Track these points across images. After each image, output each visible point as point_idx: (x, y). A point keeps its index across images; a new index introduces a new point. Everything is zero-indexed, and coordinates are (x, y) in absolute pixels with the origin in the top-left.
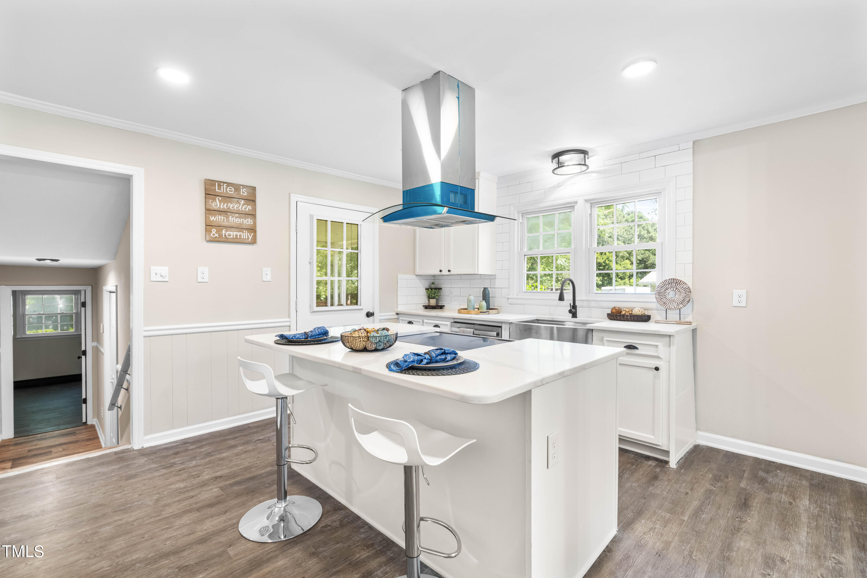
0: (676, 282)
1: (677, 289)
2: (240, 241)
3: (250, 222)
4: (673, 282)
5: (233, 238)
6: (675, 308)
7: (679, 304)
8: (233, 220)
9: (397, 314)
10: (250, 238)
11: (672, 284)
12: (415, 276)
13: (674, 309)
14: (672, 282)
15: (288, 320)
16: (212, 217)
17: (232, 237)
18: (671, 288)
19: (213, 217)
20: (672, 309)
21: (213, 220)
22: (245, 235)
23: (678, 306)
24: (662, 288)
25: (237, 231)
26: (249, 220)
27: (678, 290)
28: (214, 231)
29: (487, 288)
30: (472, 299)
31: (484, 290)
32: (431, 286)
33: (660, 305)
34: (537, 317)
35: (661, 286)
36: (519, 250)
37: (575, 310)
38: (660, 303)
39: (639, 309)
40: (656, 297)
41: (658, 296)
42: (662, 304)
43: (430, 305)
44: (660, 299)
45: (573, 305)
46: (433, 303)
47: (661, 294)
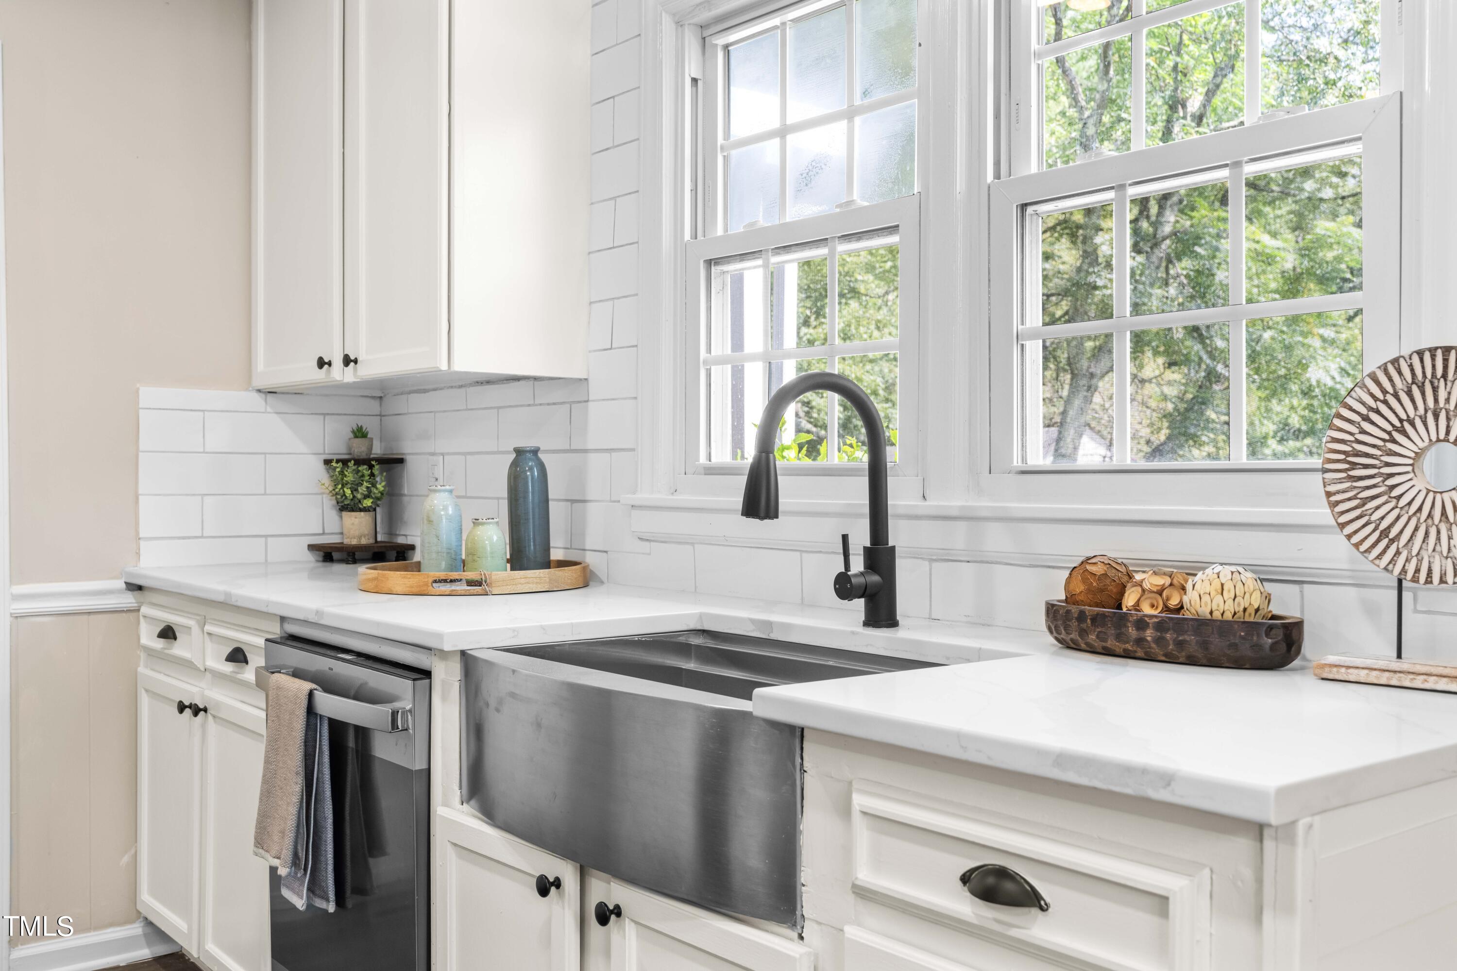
9: (132, 586)
11: (1432, 387)
12: (257, 395)
14: (1436, 369)
18: (1430, 414)
24: (1366, 419)
29: (535, 452)
30: (445, 508)
31: (515, 464)
32: (350, 448)
33: (1357, 546)
34: (701, 616)
35: (1363, 403)
36: (687, 236)
37: (875, 578)
38: (1356, 532)
39: (1236, 575)
40: (1332, 488)
41: (1340, 481)
42: (1366, 538)
43: (346, 541)
44: (1355, 503)
45: (868, 544)
46: (357, 533)
47: (1366, 466)
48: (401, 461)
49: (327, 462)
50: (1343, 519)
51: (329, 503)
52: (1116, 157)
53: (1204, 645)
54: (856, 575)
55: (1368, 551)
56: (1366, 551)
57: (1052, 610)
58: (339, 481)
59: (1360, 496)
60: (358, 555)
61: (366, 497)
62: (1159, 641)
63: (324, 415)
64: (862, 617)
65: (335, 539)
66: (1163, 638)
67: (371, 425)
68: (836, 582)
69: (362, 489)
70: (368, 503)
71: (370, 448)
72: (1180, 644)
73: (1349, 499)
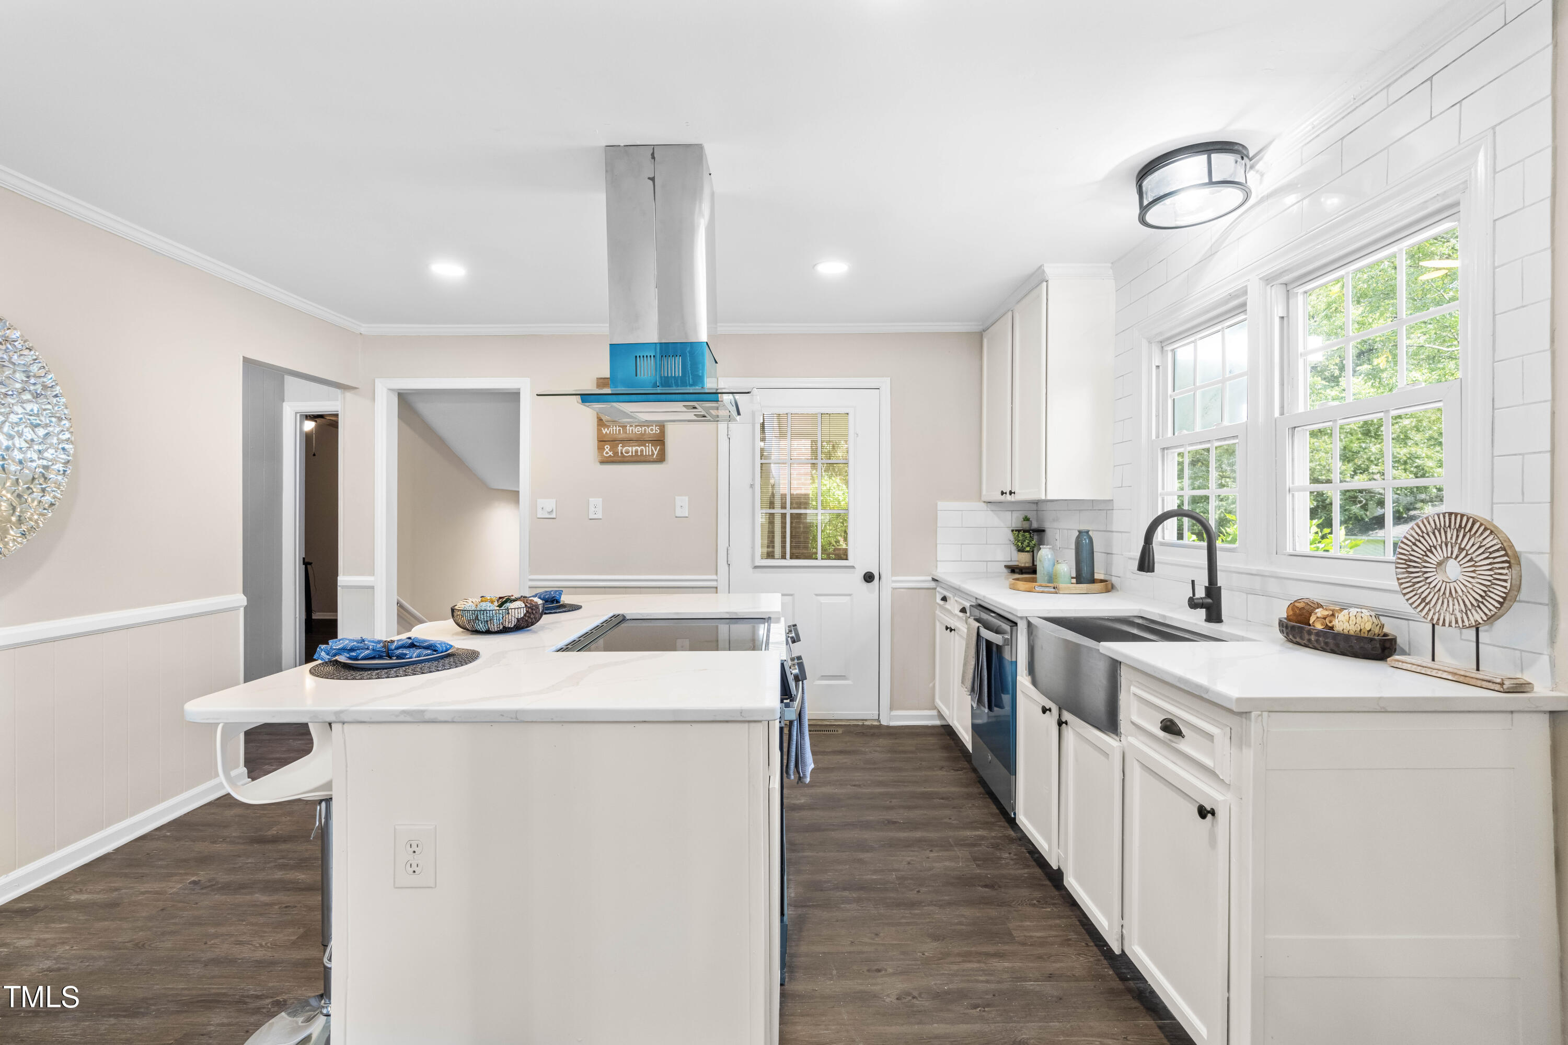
0: (1460, 526)
1: (1464, 553)
2: (642, 459)
3: (656, 430)
4: (1450, 526)
5: (632, 456)
6: (1457, 622)
7: (1470, 606)
8: (632, 430)
9: (934, 580)
10: (656, 453)
11: (1446, 532)
12: (983, 504)
13: (1453, 624)
14: (1447, 525)
15: (714, 577)
16: (604, 429)
17: (630, 454)
18: (1443, 545)
19: (606, 429)
20: (1447, 624)
21: (606, 433)
22: (649, 450)
23: (1466, 614)
24: (1414, 544)
25: (635, 446)
26: (654, 428)
27: (1467, 555)
28: (607, 448)
29: (1087, 532)
30: (1047, 555)
31: (1078, 537)
32: (1022, 525)
33: (1411, 604)
34: (1140, 610)
35: (1413, 537)
36: (1154, 437)
37: (1209, 601)
38: (1410, 598)
39: (1359, 614)
40: (1400, 576)
41: (1403, 573)
42: (1415, 601)
43: (1020, 565)
44: (1410, 584)
45: (1207, 585)
46: (1024, 561)
47: (1415, 567)
48: (1043, 531)
49: (1012, 531)
50: (1405, 591)
51: (1014, 548)
52: (1339, 405)
53: (1337, 645)
54: (1197, 599)
55: (1416, 608)
56: (1415, 608)
57: (1281, 624)
58: (1017, 539)
59: (1412, 581)
60: (1023, 571)
61: (1027, 546)
62: (1317, 641)
63: (1012, 511)
64: (1204, 617)
65: (1016, 563)
66: (1319, 640)
67: (1031, 515)
68: (1189, 601)
69: (1026, 543)
70: (1028, 549)
71: (1031, 524)
72: (1326, 643)
73: (1407, 582)
